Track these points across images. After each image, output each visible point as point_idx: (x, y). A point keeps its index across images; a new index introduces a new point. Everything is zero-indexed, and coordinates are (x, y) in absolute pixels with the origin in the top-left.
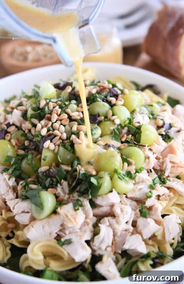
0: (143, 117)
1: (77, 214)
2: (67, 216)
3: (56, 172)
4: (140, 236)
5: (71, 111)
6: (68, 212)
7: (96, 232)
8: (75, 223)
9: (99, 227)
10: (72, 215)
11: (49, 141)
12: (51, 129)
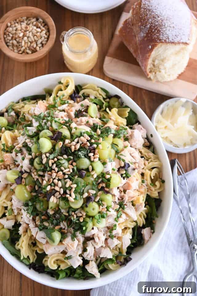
0: (112, 164)
1: (74, 243)
2: (68, 245)
3: (59, 217)
4: (109, 249)
5: (64, 168)
6: (69, 243)
7: (85, 250)
8: (73, 249)
9: (87, 244)
10: (71, 245)
11: (53, 196)
12: (53, 184)
